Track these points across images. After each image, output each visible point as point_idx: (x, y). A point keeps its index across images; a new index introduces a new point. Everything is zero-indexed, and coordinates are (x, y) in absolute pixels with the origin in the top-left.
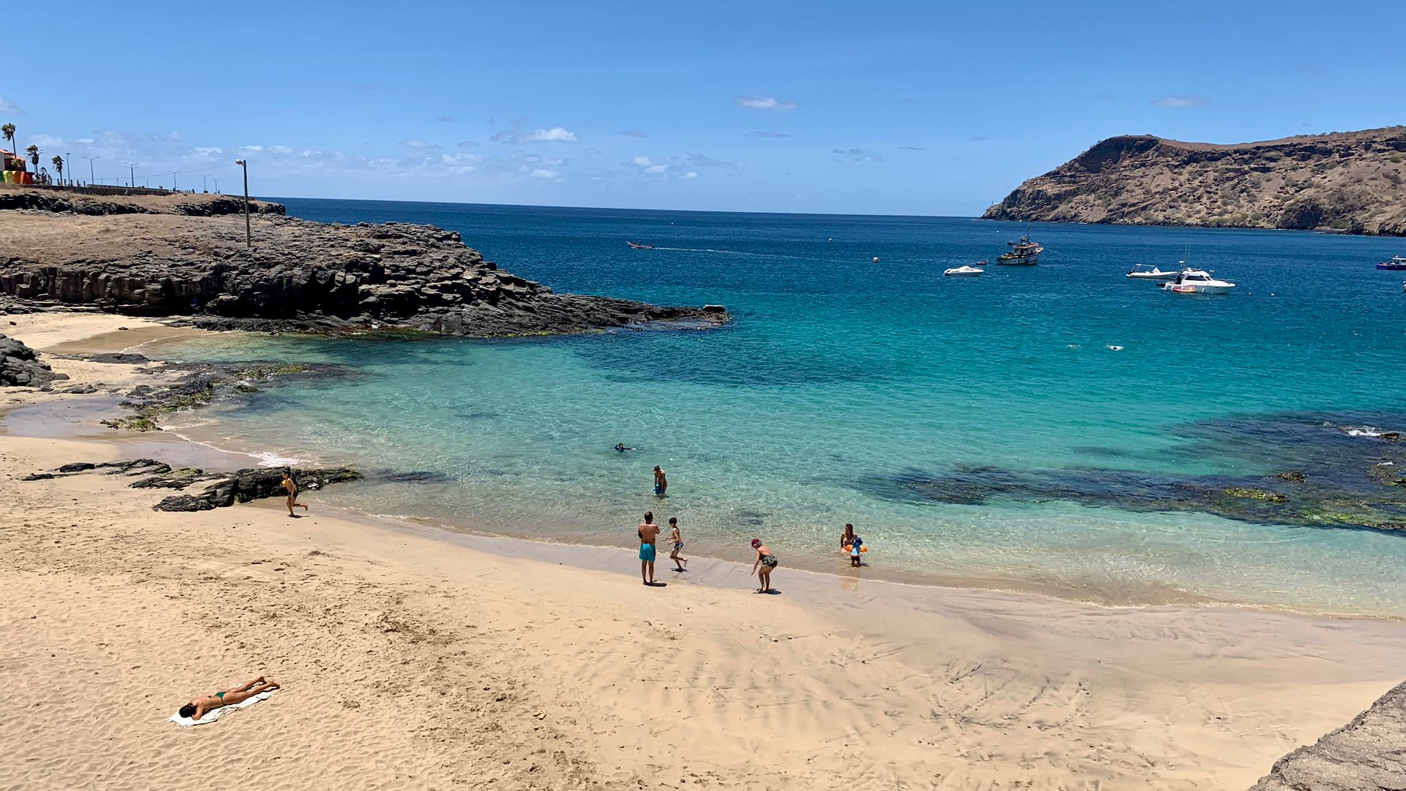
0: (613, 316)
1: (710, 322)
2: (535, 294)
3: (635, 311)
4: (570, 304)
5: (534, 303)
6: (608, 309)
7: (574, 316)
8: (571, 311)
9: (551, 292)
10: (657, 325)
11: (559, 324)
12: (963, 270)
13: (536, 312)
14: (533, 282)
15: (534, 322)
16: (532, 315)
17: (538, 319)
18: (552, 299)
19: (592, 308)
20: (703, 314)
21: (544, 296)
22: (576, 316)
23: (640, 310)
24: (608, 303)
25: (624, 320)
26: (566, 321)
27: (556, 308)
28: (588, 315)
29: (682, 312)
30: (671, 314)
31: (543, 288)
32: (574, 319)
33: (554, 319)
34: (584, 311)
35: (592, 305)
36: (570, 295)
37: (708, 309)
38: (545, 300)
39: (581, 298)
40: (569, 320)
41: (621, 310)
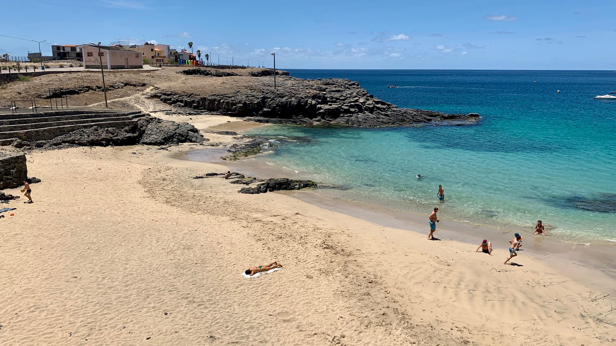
0: (425, 118)
1: (473, 120)
2: (390, 108)
3: (435, 116)
4: (405, 113)
5: (389, 112)
6: (423, 115)
7: (407, 118)
8: (405, 116)
9: (397, 108)
10: (445, 122)
11: (400, 122)
13: (389, 117)
14: (389, 103)
15: (389, 121)
16: (388, 118)
17: (390, 119)
18: (397, 110)
19: (415, 115)
20: (468, 118)
21: (393, 109)
22: (408, 118)
23: (437, 115)
24: (422, 112)
25: (430, 120)
26: (403, 120)
27: (399, 115)
28: (413, 118)
29: (458, 116)
30: (452, 117)
31: (394, 106)
32: (406, 120)
33: (398, 120)
34: (412, 116)
35: (415, 113)
36: (405, 109)
37: (471, 115)
38: (394, 111)
39: (410, 110)
40: (404, 120)
41: (429, 115)
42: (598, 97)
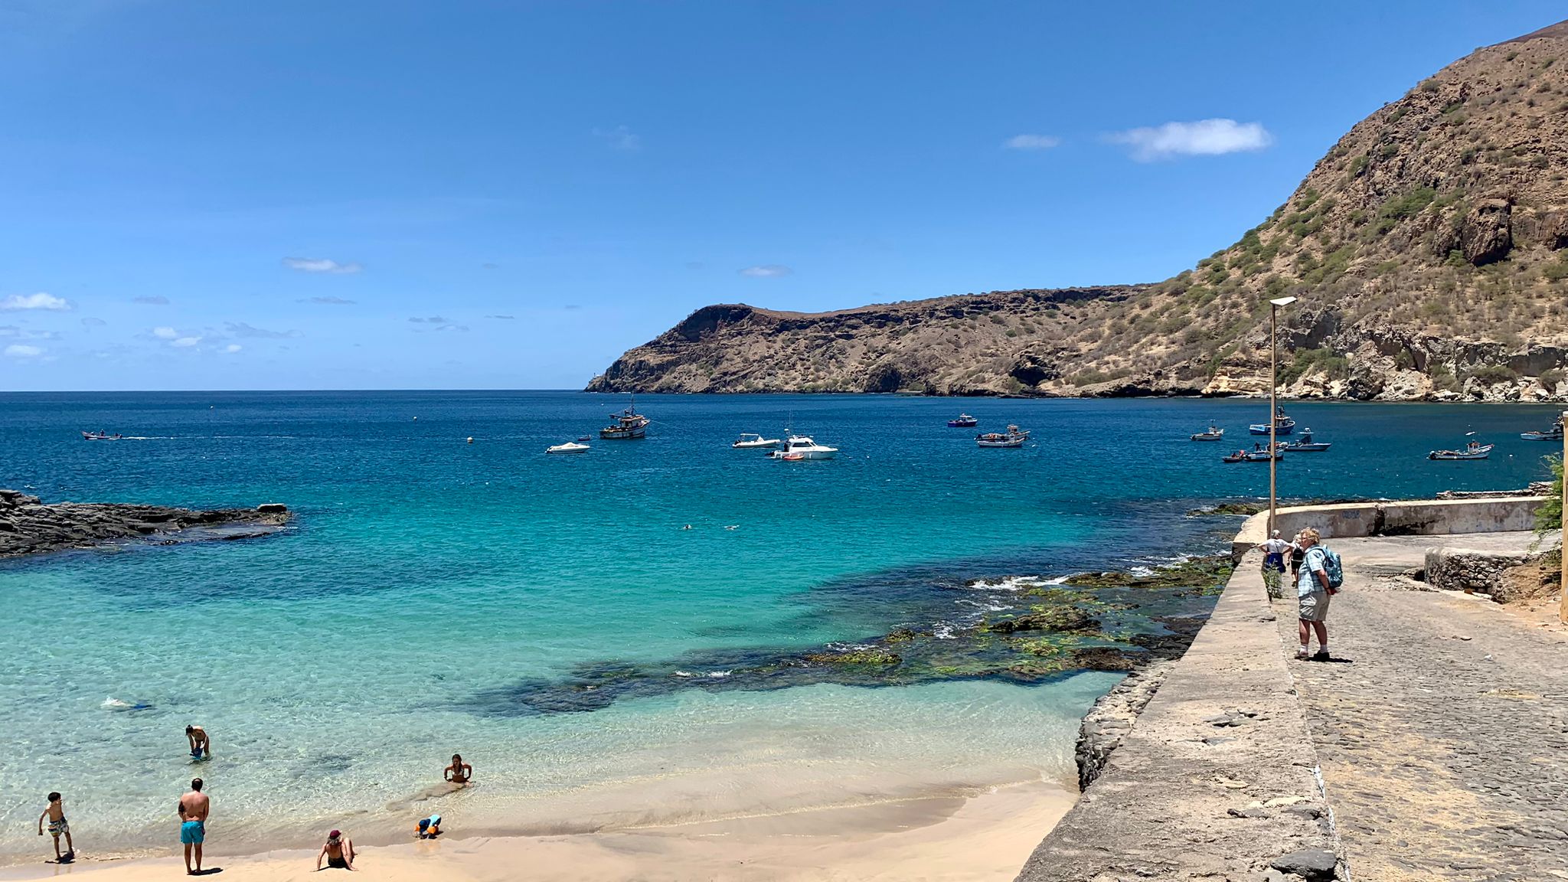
0: (132, 527)
1: (270, 524)
2: (14, 506)
3: (164, 519)
4: (68, 516)
5: (12, 519)
6: (125, 519)
7: (74, 531)
8: (70, 525)
9: (38, 503)
10: (197, 532)
11: (52, 543)
12: (568, 446)
13: (16, 531)
14: (10, 491)
15: (14, 543)
16: (10, 534)
17: (20, 539)
18: (40, 511)
19: (101, 520)
20: (258, 517)
21: (27, 508)
22: (77, 531)
23: (170, 516)
24: (124, 511)
25: (147, 531)
26: (61, 539)
27: (47, 523)
28: (95, 529)
29: (229, 515)
30: (214, 518)
31: (26, 498)
32: (74, 535)
33: (44, 538)
34: (90, 524)
35: (100, 515)
36: (67, 504)
37: (266, 510)
38: (29, 513)
39: (84, 508)
40: (67, 537)
41: (143, 518)
42: (554, 448)
